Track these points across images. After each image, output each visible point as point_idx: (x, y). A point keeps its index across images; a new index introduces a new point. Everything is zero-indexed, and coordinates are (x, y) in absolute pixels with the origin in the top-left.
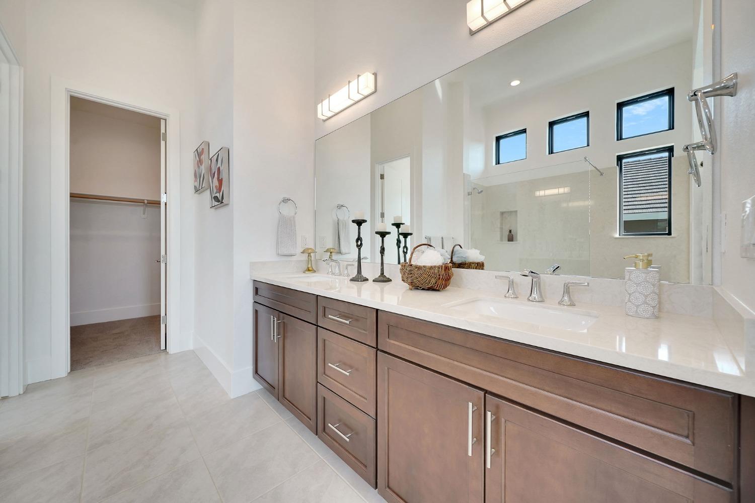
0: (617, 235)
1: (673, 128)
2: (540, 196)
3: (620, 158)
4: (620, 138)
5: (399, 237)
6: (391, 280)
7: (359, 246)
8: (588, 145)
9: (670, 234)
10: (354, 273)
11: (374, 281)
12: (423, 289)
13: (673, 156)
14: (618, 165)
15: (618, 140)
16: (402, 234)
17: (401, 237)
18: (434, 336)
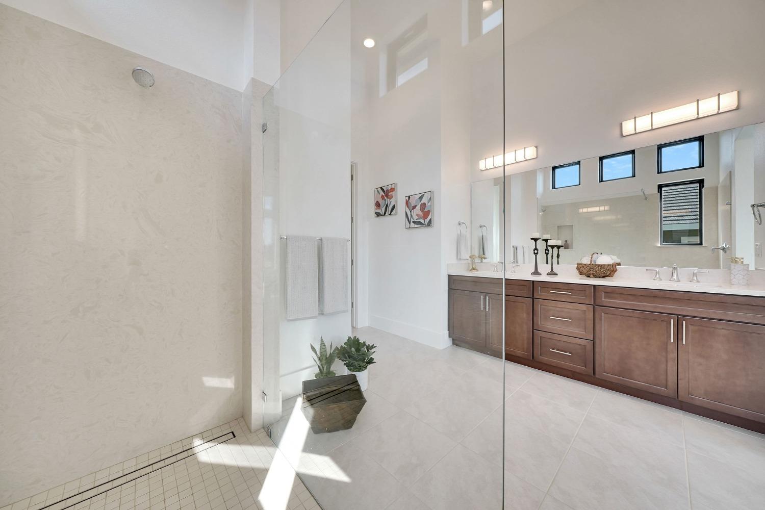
0: (659, 245)
1: (703, 166)
2: (583, 213)
3: (660, 187)
4: (660, 172)
5: (547, 248)
6: (557, 274)
7: (536, 254)
8: (634, 176)
9: (701, 244)
10: (533, 270)
11: (547, 274)
12: (600, 277)
13: (703, 187)
14: (658, 192)
15: (658, 173)
16: (549, 246)
17: (549, 248)
18: (643, 294)
